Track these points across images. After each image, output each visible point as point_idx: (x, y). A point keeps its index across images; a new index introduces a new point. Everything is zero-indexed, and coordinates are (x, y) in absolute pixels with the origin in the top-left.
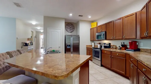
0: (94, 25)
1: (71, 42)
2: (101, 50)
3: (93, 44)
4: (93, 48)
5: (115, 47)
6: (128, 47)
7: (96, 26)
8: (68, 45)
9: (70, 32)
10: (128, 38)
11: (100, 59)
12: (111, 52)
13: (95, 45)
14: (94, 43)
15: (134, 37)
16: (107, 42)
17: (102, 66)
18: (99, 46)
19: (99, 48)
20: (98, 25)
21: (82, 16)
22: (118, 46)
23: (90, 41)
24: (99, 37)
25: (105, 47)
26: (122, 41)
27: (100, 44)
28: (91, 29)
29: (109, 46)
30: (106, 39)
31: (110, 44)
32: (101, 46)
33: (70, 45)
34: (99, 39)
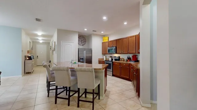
0: (106, 40)
1: (85, 55)
2: (113, 62)
3: (104, 57)
4: (105, 61)
5: (123, 60)
6: (132, 59)
7: (107, 41)
8: (81, 59)
9: (82, 45)
10: (131, 52)
11: (111, 70)
12: (120, 63)
13: (107, 58)
14: (106, 57)
15: (135, 52)
16: (117, 55)
17: (113, 75)
18: (110, 59)
19: (110, 61)
20: (110, 40)
21: (95, 31)
22: (125, 59)
23: (102, 54)
24: (110, 51)
25: (116, 60)
26: (128, 55)
27: (111, 57)
28: (103, 43)
29: (119, 59)
30: (116, 53)
31: (119, 57)
32: (112, 59)
33: (83, 59)
34: (110, 53)
